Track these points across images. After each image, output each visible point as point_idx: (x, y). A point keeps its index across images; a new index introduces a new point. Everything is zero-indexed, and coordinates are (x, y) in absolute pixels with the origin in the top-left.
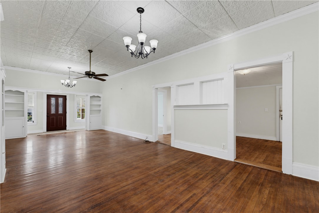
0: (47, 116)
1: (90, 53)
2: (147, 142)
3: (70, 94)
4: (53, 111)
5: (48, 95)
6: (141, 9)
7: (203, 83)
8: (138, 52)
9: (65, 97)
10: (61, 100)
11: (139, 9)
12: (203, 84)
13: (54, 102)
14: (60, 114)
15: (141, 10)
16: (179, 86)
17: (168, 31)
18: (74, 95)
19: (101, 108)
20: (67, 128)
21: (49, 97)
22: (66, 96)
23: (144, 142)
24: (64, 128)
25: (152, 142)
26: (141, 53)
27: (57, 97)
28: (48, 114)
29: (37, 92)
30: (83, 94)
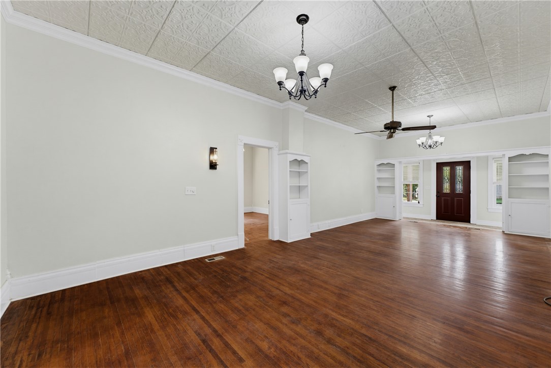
0: (438, 197)
3: (478, 158)
4: (446, 188)
5: (438, 164)
6: (305, 17)
8: (299, 91)
9: (467, 165)
10: (460, 170)
11: (301, 18)
13: (448, 174)
14: (458, 193)
15: (303, 19)
18: (487, 157)
19: (548, 185)
20: (473, 220)
21: (440, 166)
22: (469, 162)
24: (467, 219)
26: (303, 91)
27: (453, 165)
28: (438, 192)
29: (423, 160)
30: (500, 154)
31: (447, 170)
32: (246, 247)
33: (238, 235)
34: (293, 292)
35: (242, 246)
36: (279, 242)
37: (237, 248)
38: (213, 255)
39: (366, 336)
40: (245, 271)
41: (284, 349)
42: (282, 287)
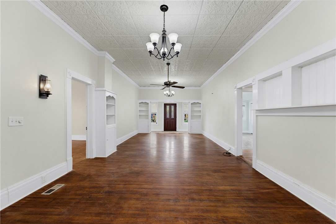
0: (164, 120)
1: (168, 65)
2: (229, 154)
3: (179, 103)
4: (168, 116)
5: (164, 104)
7: (302, 67)
9: (175, 105)
10: (173, 107)
12: (302, 69)
13: (168, 109)
14: (172, 118)
15: (164, 8)
16: (265, 81)
17: (214, 11)
18: (182, 103)
19: (201, 114)
20: (177, 130)
21: (165, 105)
23: (224, 154)
24: (175, 129)
25: (234, 156)
27: (170, 105)
28: (164, 118)
29: (159, 102)
30: (187, 101)
31: (168, 107)
32: (74, 170)
33: (66, 160)
34: (153, 186)
35: (70, 169)
36: (97, 159)
37: (67, 173)
38: (45, 187)
39: (207, 190)
40: (103, 187)
41: (191, 217)
42: (143, 186)
